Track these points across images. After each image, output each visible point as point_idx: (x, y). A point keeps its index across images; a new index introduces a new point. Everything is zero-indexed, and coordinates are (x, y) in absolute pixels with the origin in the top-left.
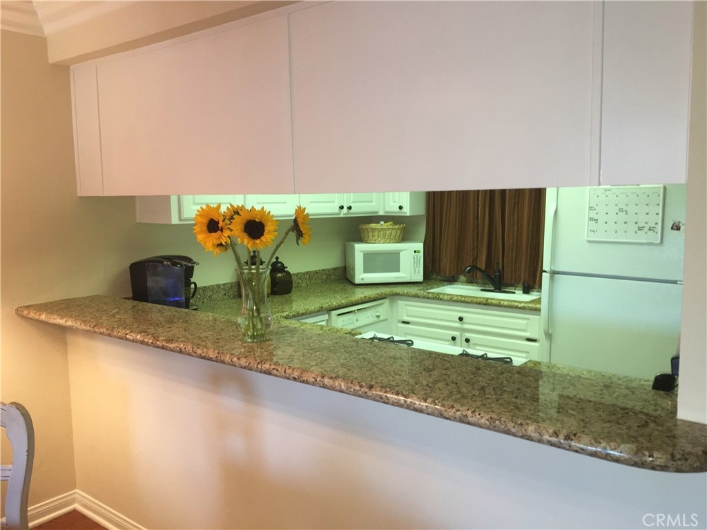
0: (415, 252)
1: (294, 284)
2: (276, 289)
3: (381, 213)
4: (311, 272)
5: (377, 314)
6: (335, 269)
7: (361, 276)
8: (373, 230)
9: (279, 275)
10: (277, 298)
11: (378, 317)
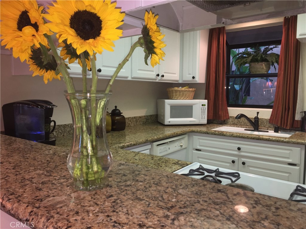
0: (202, 105)
1: (127, 125)
2: (114, 127)
3: (180, 82)
4: (137, 117)
5: (181, 144)
6: (151, 116)
7: (169, 120)
8: (176, 91)
9: (117, 118)
10: (115, 134)
11: (181, 146)
